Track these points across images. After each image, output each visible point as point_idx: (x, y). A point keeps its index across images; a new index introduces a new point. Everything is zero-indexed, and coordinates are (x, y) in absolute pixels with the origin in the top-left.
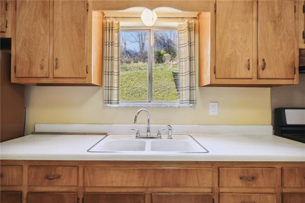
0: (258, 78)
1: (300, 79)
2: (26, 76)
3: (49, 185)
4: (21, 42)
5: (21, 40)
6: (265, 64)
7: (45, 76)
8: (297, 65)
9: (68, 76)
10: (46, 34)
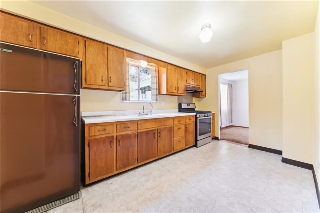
0: (177, 93)
1: (186, 94)
2: (93, 84)
3: (126, 131)
4: (89, 65)
5: (90, 64)
6: (179, 89)
7: (104, 85)
8: (185, 90)
9: (116, 86)
10: (104, 63)
